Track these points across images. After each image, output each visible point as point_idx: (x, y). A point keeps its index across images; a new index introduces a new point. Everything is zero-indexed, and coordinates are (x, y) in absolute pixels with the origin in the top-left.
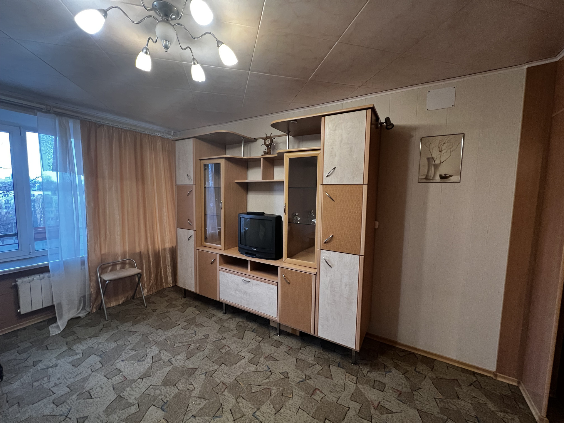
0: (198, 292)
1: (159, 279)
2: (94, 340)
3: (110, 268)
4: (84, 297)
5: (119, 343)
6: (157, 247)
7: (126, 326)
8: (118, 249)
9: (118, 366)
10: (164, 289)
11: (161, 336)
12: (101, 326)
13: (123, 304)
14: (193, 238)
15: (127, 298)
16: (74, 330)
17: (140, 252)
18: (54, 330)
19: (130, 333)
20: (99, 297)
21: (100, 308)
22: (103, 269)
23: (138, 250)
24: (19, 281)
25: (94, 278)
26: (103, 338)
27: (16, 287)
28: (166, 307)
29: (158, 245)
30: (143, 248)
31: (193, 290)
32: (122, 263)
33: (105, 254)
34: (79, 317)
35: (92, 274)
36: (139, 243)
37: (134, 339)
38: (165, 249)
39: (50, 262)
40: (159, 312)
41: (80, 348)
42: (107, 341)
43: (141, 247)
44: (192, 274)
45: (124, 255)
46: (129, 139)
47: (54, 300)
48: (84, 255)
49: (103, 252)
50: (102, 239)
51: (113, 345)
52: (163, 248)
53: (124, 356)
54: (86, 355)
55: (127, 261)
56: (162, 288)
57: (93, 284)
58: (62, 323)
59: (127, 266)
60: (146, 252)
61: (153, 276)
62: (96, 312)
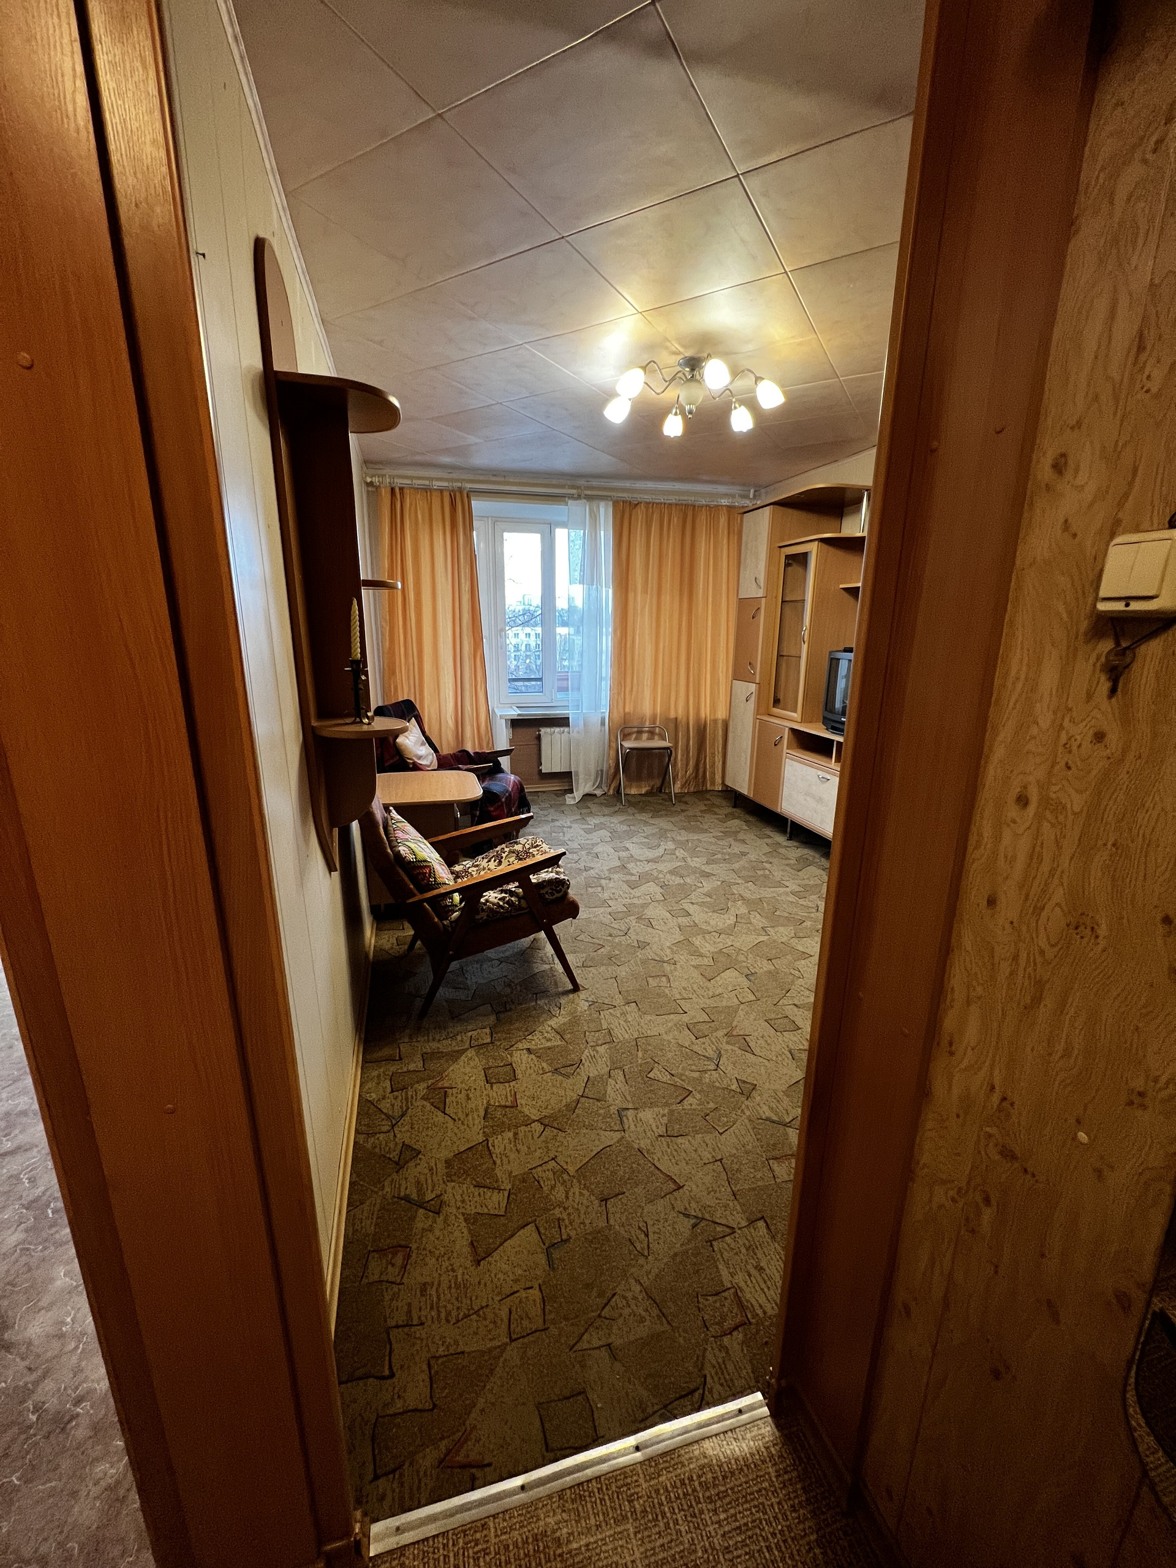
0: (752, 796)
1: (701, 770)
2: (607, 819)
3: (634, 736)
4: (602, 771)
5: (632, 828)
6: (703, 716)
7: (644, 817)
8: (647, 709)
9: (627, 845)
10: (707, 791)
11: (683, 836)
12: (616, 809)
13: (647, 794)
14: (753, 699)
15: (652, 789)
16: (589, 805)
17: (676, 719)
18: (570, 800)
19: (646, 823)
20: (618, 777)
21: (618, 791)
22: (625, 736)
23: (672, 715)
24: (543, 730)
25: (613, 745)
26: (615, 820)
27: (539, 738)
28: (701, 811)
29: (705, 712)
30: (681, 713)
31: (745, 791)
32: (649, 732)
33: (629, 713)
34: (595, 795)
35: (613, 739)
36: (676, 702)
37: (649, 830)
38: (715, 721)
39: (571, 713)
40: (690, 813)
41: (593, 821)
42: (621, 823)
43: (678, 710)
44: (746, 763)
45: (654, 719)
46: (676, 519)
47: (572, 766)
48: (605, 711)
49: (627, 710)
50: (628, 689)
51: (625, 828)
52: (712, 717)
53: (635, 839)
54: (598, 828)
55: (657, 730)
56: (704, 788)
57: (613, 753)
58: (578, 795)
59: (656, 737)
60: (684, 720)
61: (692, 763)
62: (614, 794)
